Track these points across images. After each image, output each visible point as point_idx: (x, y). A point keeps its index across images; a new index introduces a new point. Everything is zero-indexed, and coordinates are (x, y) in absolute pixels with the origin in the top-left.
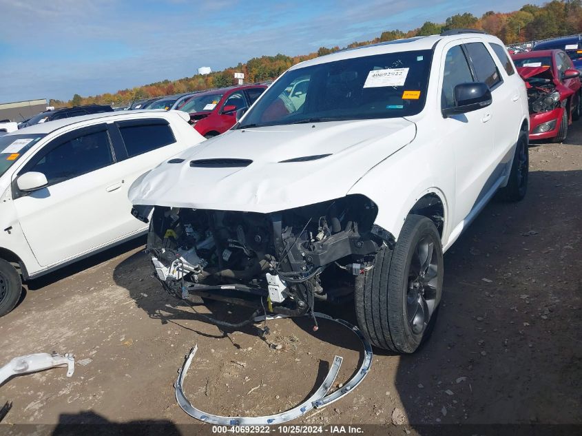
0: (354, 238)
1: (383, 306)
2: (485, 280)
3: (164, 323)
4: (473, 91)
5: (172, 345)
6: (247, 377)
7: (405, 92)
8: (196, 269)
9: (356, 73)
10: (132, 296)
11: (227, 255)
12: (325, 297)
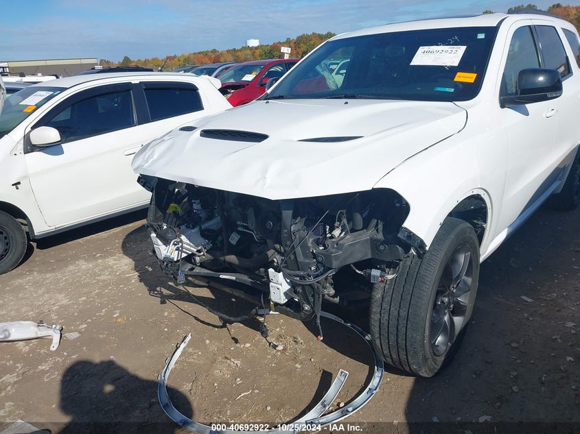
0: (377, 241)
1: (402, 322)
2: (525, 298)
3: (163, 302)
4: (541, 79)
5: (166, 330)
6: (238, 379)
7: (459, 74)
8: (199, 251)
9: (404, 48)
10: (136, 268)
11: (234, 239)
12: (337, 300)
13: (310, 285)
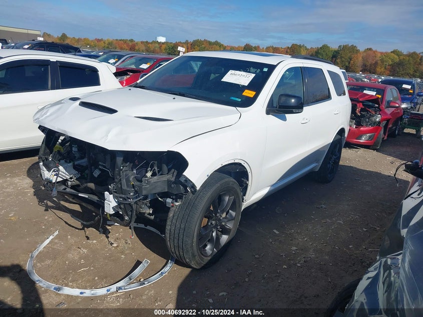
0: (171, 181)
1: (182, 231)
2: (275, 231)
3: (46, 210)
4: (293, 101)
5: (43, 227)
6: (83, 260)
7: (246, 91)
8: (71, 178)
10: (34, 187)
11: (96, 173)
12: (152, 217)
13: (130, 204)
